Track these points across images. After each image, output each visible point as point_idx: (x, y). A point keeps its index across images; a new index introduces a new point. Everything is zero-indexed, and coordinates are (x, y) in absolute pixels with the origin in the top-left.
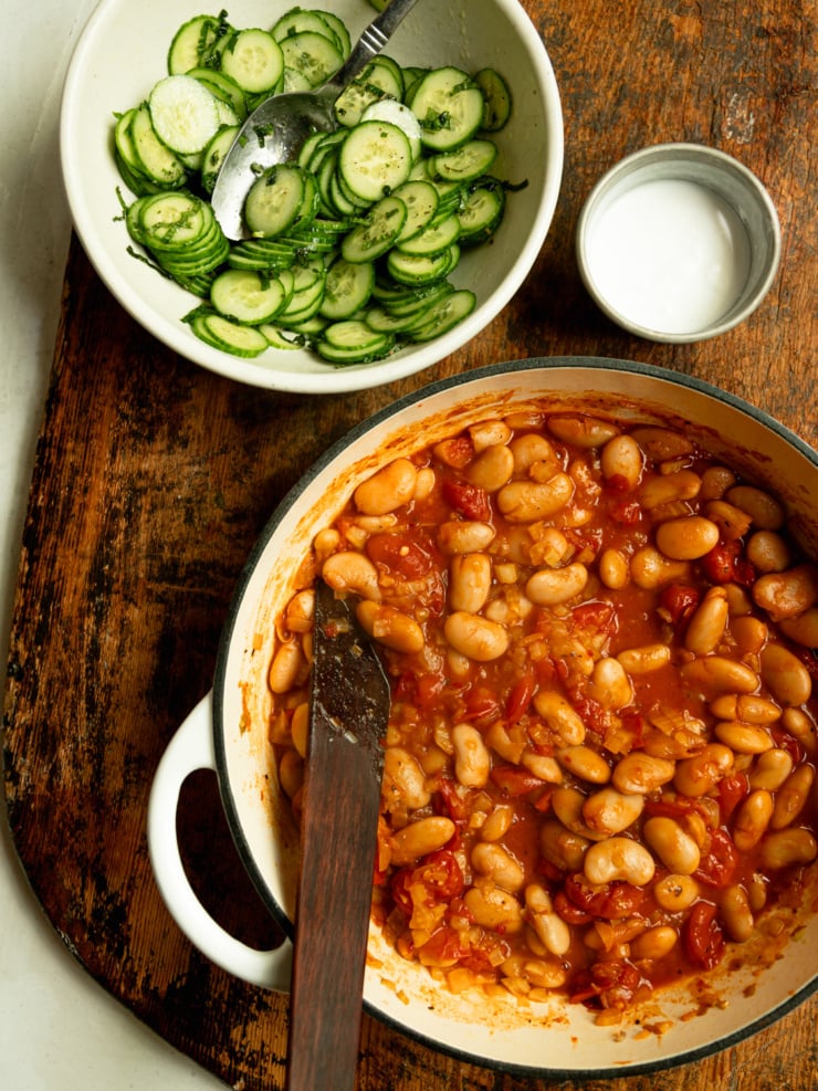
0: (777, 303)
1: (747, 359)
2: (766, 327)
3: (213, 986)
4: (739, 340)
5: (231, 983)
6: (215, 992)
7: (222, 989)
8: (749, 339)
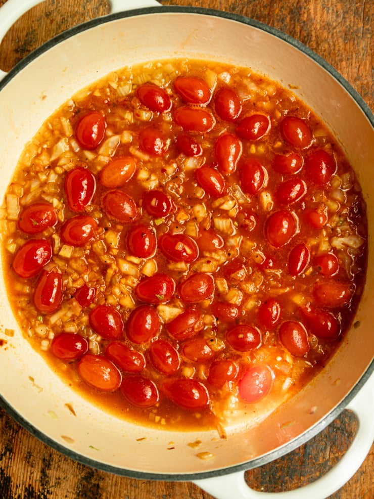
0: (362, 25)
1: (344, 63)
2: (356, 42)
3: (14, 491)
4: (339, 50)
5: (26, 489)
6: (16, 494)
7: (20, 492)
8: (345, 50)
